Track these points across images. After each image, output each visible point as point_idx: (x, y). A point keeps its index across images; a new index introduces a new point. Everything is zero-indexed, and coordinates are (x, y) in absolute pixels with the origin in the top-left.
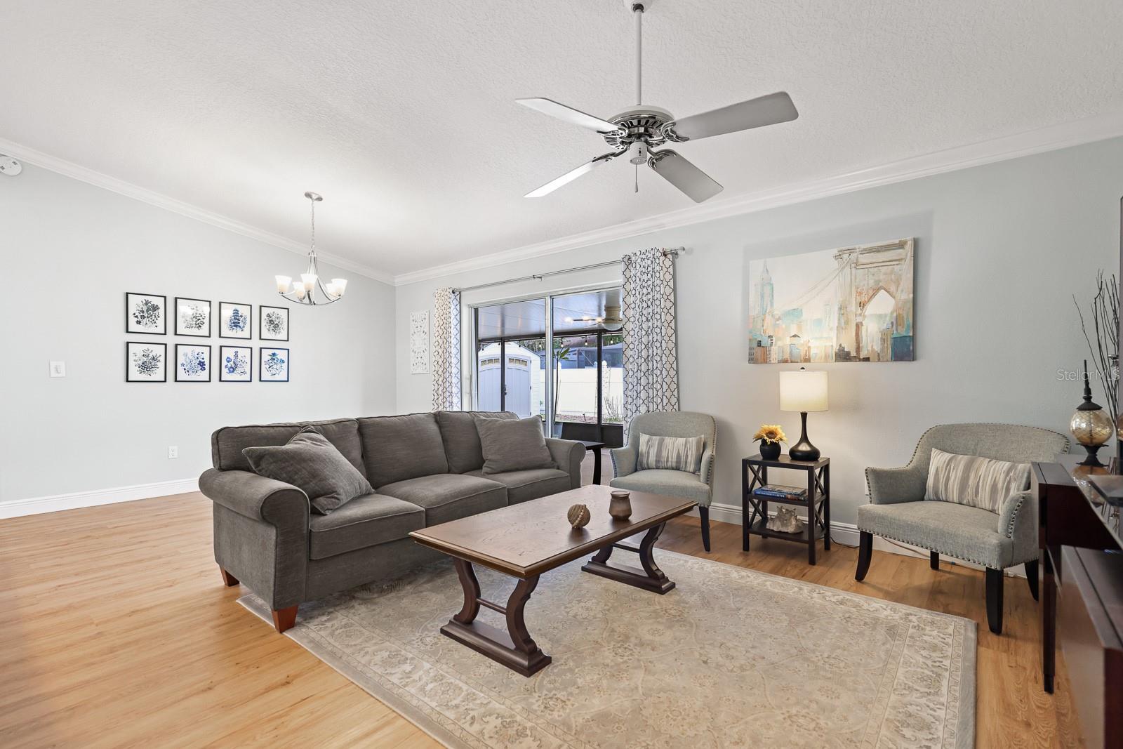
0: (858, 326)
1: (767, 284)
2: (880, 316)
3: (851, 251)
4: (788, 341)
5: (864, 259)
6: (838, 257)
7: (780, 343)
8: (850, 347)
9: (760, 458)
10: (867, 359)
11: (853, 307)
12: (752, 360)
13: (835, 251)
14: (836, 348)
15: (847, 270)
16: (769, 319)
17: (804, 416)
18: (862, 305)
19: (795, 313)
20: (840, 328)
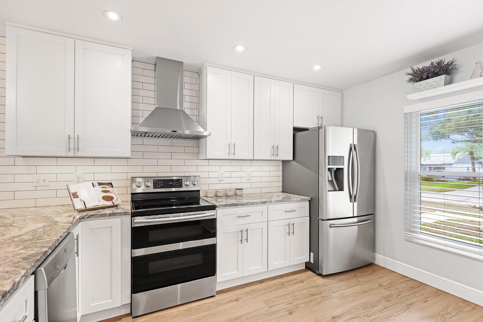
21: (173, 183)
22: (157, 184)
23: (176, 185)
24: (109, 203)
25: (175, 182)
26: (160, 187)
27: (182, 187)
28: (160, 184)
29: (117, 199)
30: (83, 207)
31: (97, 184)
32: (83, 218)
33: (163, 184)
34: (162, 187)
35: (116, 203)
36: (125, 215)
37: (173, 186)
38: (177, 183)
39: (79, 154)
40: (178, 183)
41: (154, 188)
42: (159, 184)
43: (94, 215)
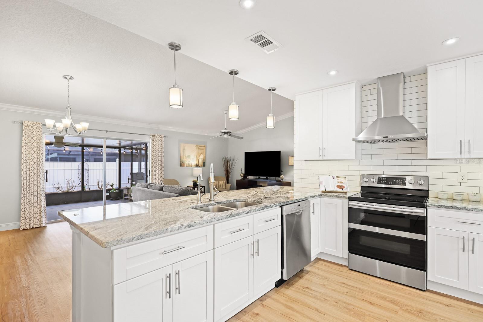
0: (199, 160)
1: (184, 149)
2: (202, 158)
3: (198, 146)
4: (188, 162)
5: (200, 147)
6: (196, 146)
7: (187, 162)
8: (198, 164)
9: (193, 186)
10: (200, 166)
11: (198, 156)
12: (181, 166)
13: (195, 145)
14: (196, 164)
15: (197, 149)
16: (185, 157)
17: (198, 177)
18: (199, 156)
19: (189, 156)
20: (196, 160)
21: (396, 181)
22: (381, 181)
23: (399, 183)
24: (341, 190)
25: (398, 180)
26: (383, 183)
27: (406, 185)
28: (384, 181)
29: (347, 188)
30: (324, 190)
31: (336, 177)
32: (321, 196)
33: (386, 181)
34: (385, 184)
35: (344, 191)
36: (344, 198)
37: (396, 183)
38: (400, 181)
39: (325, 158)
40: (402, 181)
41: (378, 184)
42: (382, 181)
43: (327, 195)
